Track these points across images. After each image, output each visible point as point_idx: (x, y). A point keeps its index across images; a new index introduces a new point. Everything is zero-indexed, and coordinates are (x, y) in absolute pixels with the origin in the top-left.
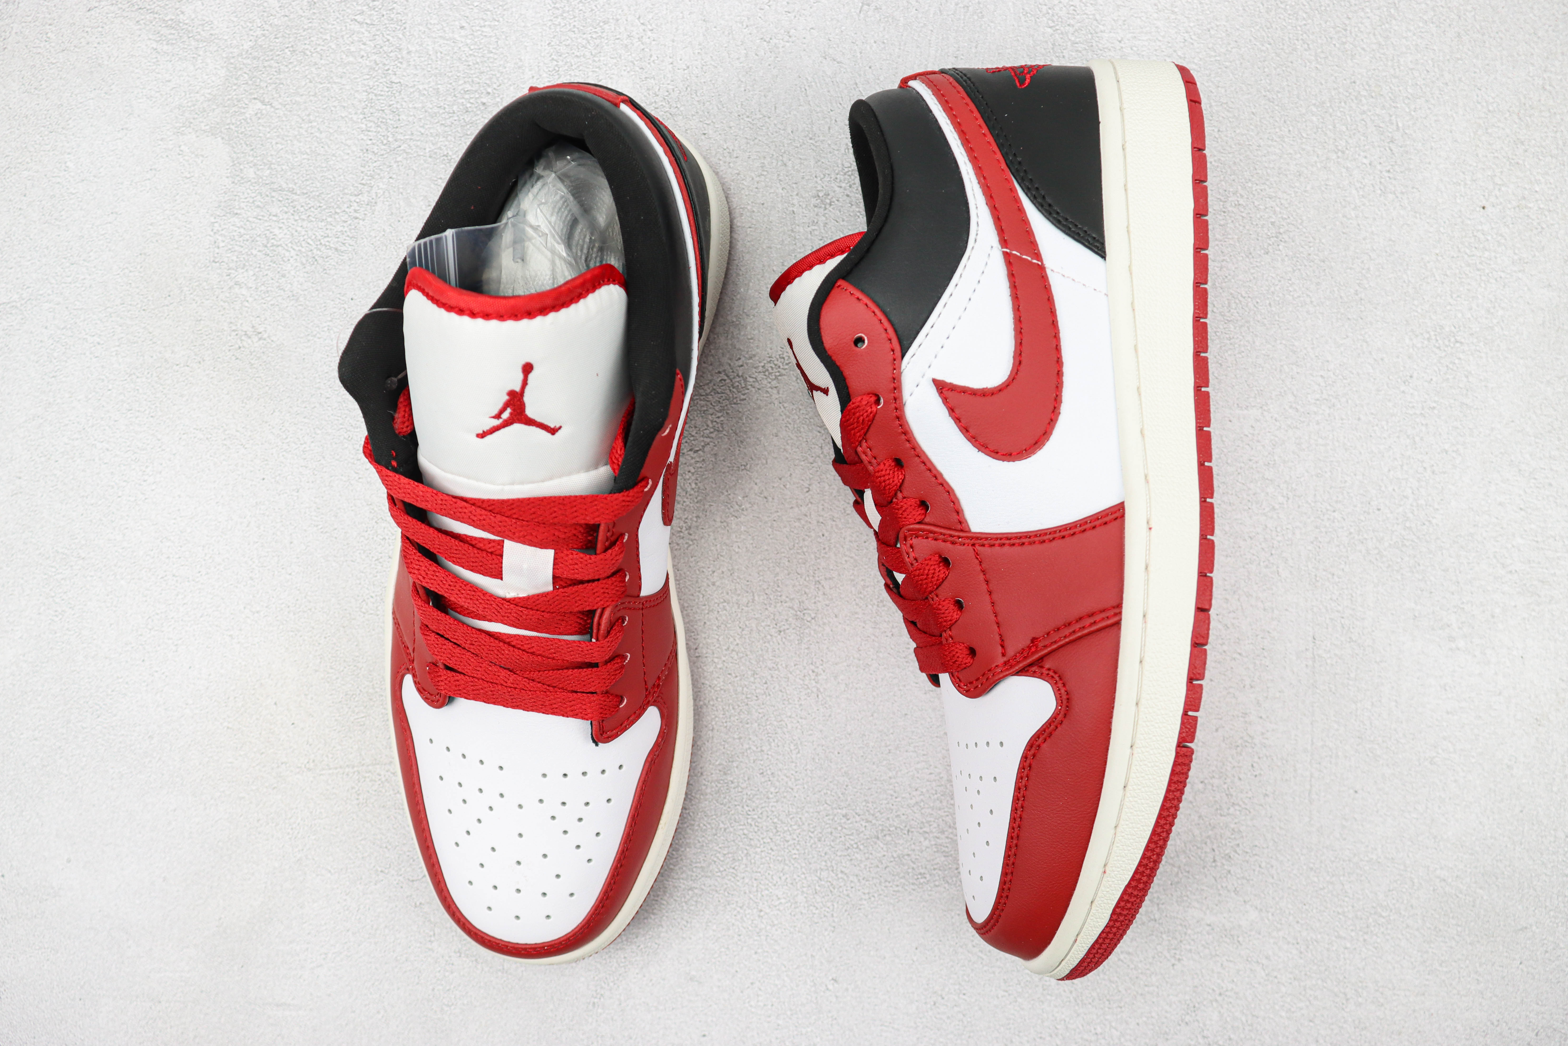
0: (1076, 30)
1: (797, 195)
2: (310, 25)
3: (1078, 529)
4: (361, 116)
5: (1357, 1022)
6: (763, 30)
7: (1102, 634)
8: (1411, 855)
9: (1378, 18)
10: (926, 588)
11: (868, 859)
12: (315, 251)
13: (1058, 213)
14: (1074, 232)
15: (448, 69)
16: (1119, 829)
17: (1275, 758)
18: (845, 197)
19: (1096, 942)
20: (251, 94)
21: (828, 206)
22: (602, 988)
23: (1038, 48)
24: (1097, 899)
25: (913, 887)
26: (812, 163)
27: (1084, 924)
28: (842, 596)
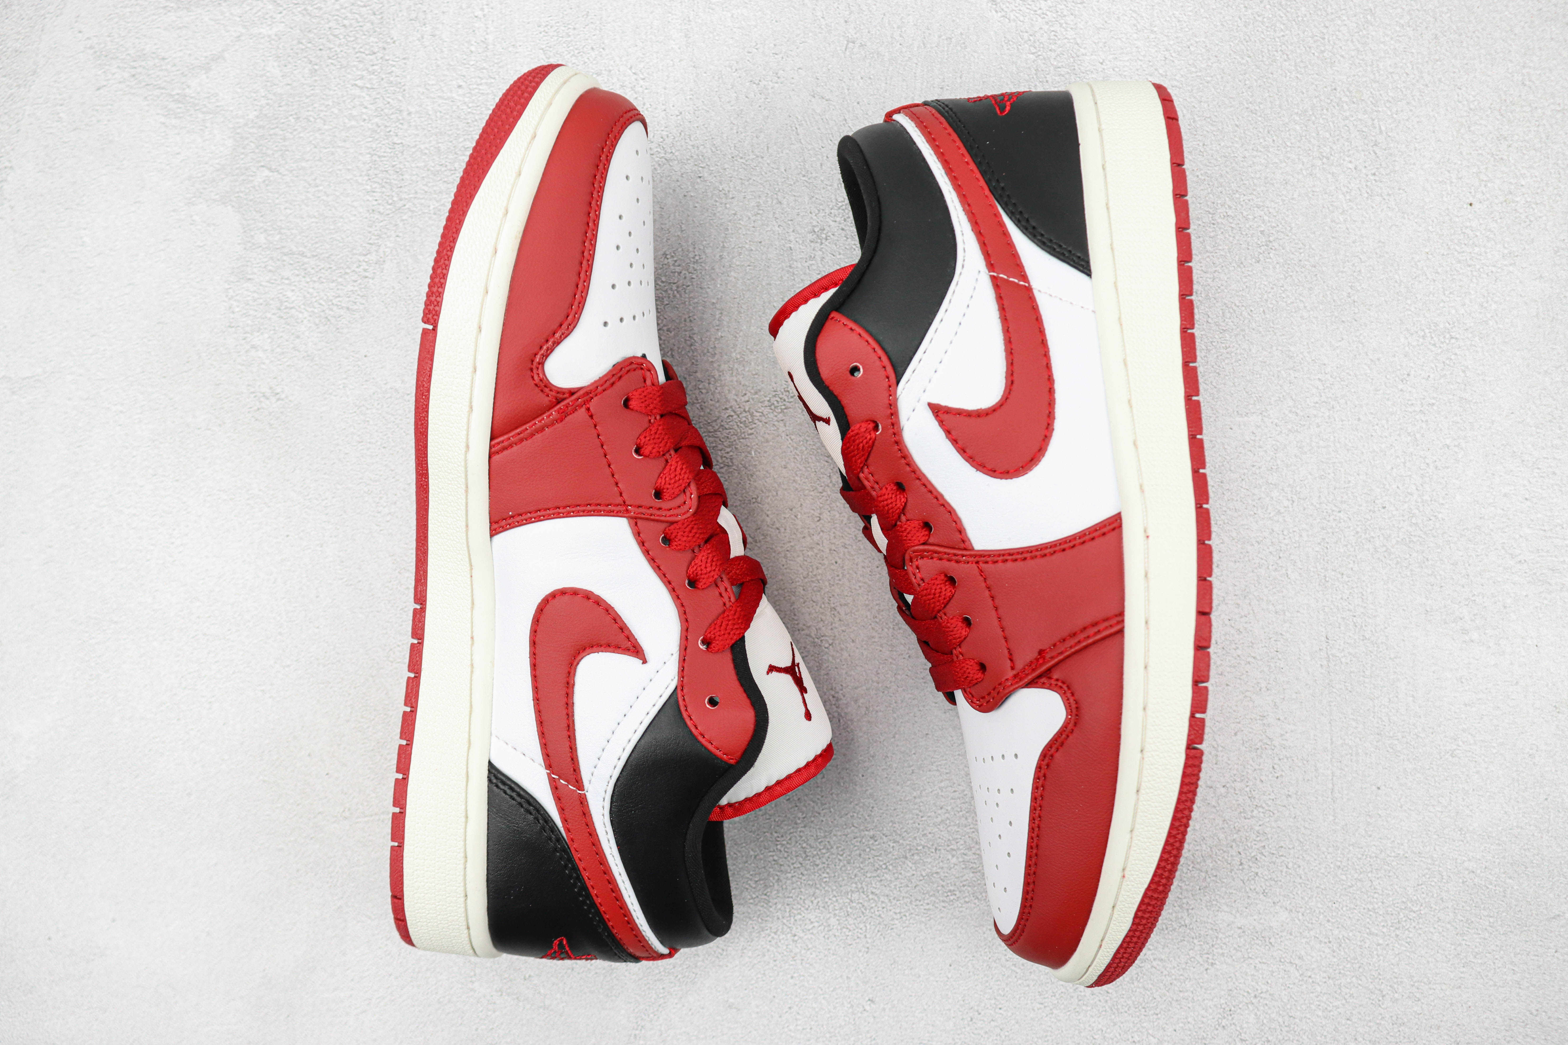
0: (1058, 55)
1: (793, 231)
2: (312, 92)
3: (1078, 541)
4: (366, 178)
5: (1394, 1018)
6: (753, 73)
7: (1108, 642)
8: (1437, 848)
9: (1355, 25)
10: (934, 608)
11: (897, 878)
12: (327, 311)
13: (1042, 235)
14: (1058, 252)
15: (448, 128)
16: (1135, 833)
17: (1295, 759)
18: (841, 231)
19: (1121, 946)
20: (259, 162)
21: (824, 241)
22: (642, 1019)
23: (1022, 74)
24: (1119, 903)
25: (943, 904)
26: (807, 199)
27: (1107, 930)
28: (858, 621)
